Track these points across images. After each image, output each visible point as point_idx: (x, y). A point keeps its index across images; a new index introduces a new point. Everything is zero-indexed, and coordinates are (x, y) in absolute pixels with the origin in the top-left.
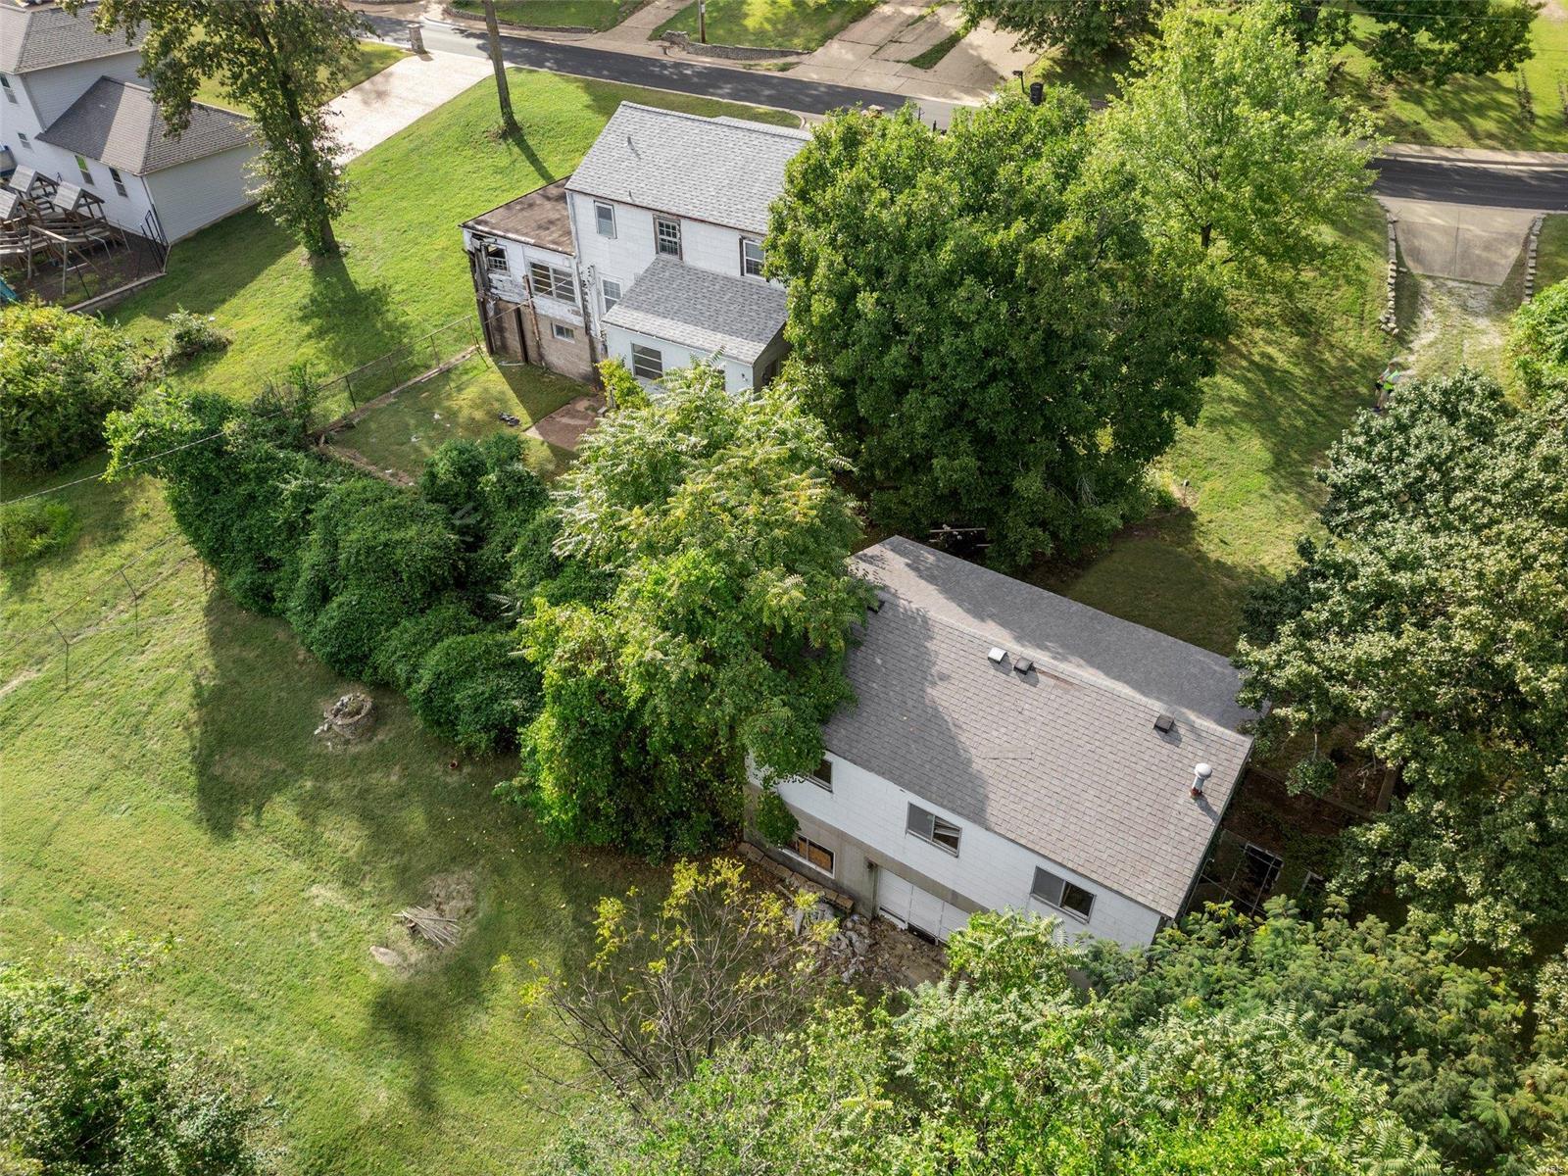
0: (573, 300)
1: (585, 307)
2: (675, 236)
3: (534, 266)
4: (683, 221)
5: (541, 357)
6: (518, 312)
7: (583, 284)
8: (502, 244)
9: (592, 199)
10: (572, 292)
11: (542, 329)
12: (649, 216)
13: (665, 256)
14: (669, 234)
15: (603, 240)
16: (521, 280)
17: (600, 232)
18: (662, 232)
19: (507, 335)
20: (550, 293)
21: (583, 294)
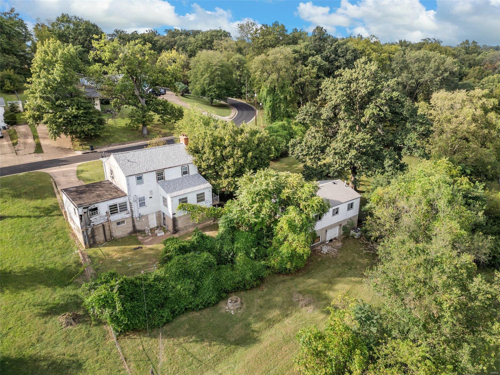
0: (127, 210)
1: (131, 210)
2: (162, 175)
3: (110, 206)
4: (165, 170)
5: (111, 236)
6: (103, 225)
7: (130, 203)
8: (96, 205)
9: (135, 176)
10: (126, 207)
11: (113, 226)
12: (155, 172)
13: (160, 181)
14: (160, 175)
15: (139, 186)
16: (105, 214)
17: (138, 184)
18: (158, 176)
19: (96, 237)
20: (117, 212)
21: (131, 206)
